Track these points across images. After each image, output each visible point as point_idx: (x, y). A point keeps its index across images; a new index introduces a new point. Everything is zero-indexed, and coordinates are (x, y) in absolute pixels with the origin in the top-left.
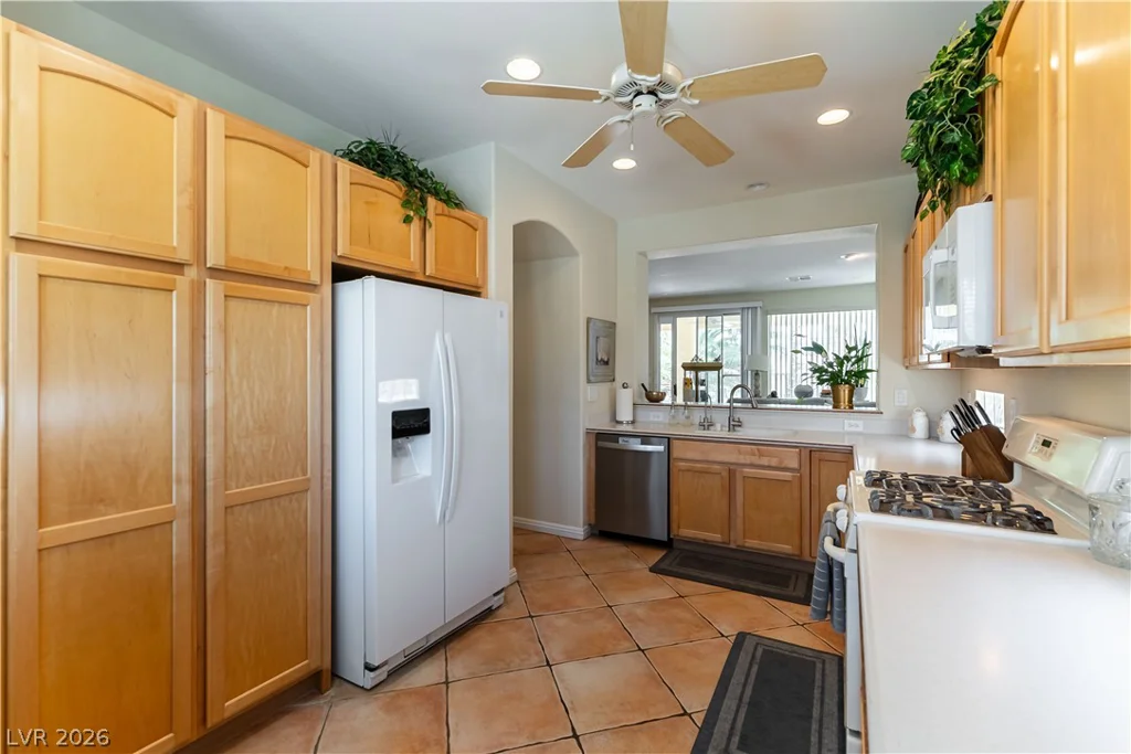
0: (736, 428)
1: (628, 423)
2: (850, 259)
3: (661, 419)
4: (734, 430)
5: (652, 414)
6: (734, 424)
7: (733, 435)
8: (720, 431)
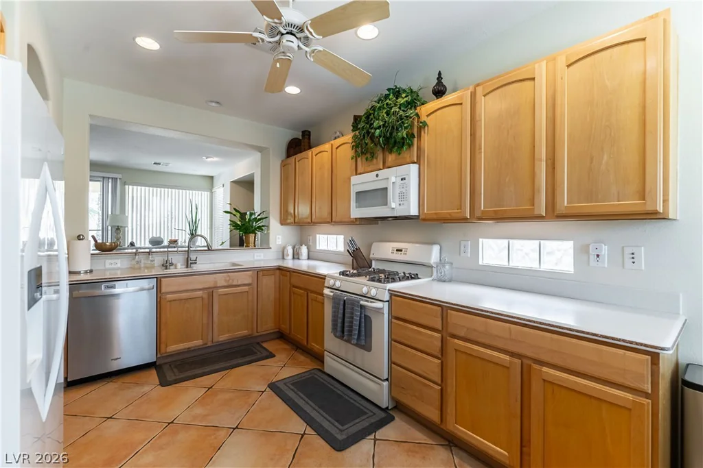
0: (192, 265)
1: (86, 272)
2: (209, 160)
3: (119, 265)
4: (191, 267)
5: (108, 262)
6: (188, 263)
7: (189, 270)
8: (180, 268)
